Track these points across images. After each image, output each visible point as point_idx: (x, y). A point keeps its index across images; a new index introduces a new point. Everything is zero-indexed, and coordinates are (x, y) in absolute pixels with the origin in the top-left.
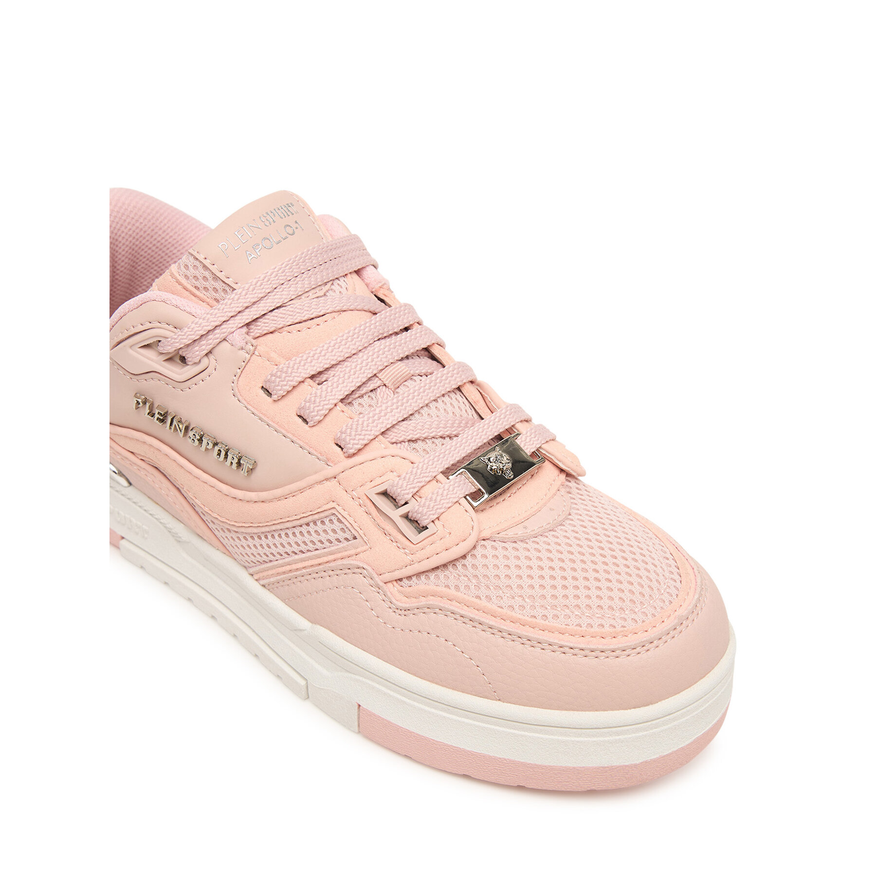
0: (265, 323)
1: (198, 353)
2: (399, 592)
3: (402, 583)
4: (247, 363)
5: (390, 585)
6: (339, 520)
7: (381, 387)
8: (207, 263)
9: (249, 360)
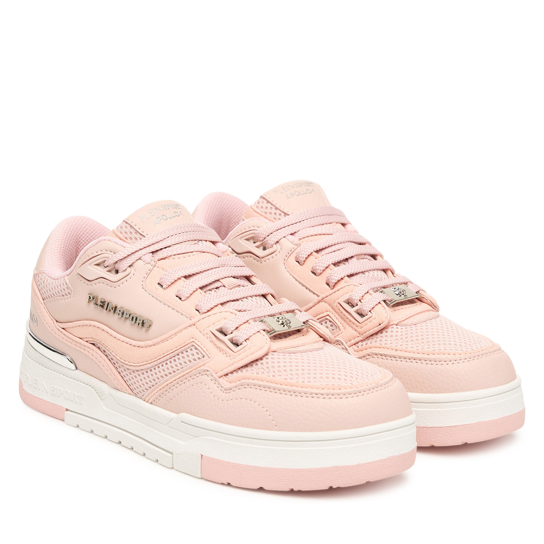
0: (162, 253)
1: (125, 265)
2: (227, 381)
3: (228, 376)
4: (151, 271)
5: (221, 378)
6: (196, 349)
7: (222, 287)
8: (133, 224)
9: (152, 269)
